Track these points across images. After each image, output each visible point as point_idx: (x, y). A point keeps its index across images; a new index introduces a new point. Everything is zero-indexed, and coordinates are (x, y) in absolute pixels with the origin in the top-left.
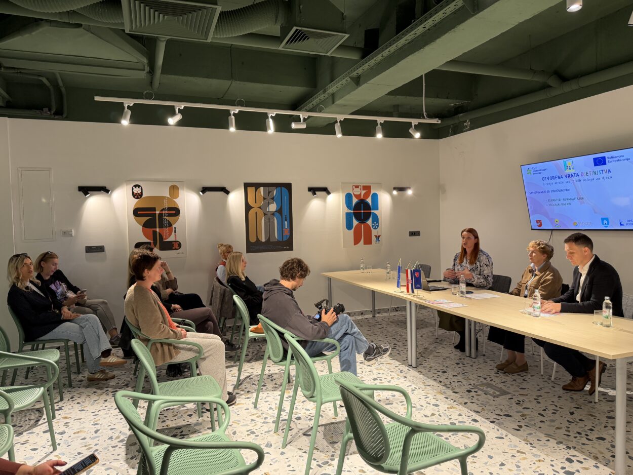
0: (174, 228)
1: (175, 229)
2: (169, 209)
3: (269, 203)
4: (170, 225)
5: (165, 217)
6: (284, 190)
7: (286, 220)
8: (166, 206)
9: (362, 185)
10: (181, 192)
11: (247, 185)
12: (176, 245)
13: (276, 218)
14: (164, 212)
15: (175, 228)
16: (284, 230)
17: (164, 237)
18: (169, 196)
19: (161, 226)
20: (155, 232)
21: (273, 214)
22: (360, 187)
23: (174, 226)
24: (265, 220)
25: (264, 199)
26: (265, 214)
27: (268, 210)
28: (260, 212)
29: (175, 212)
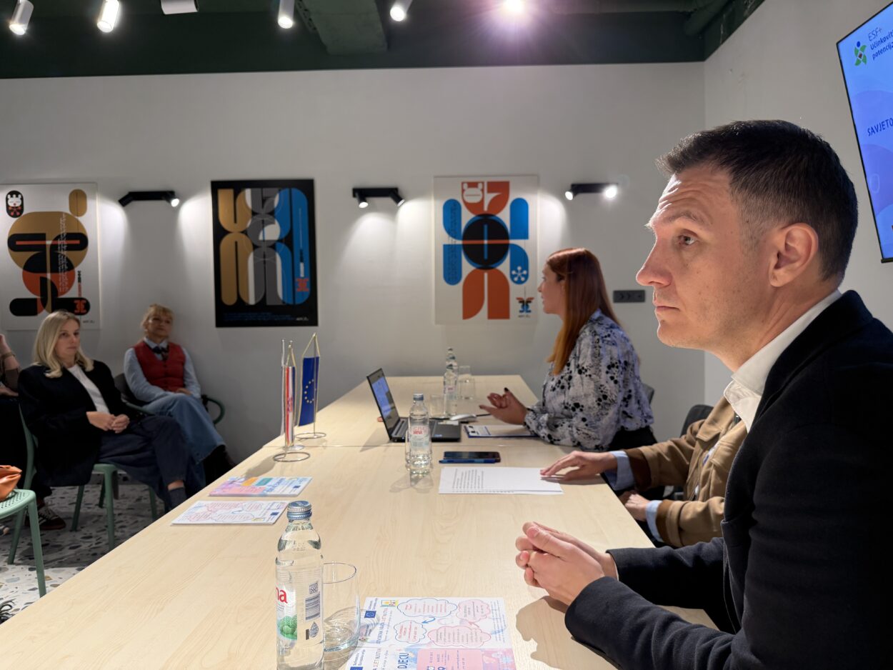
0: (77, 274)
1: (79, 275)
2: (70, 236)
3: (264, 224)
4: (70, 267)
5: (62, 252)
6: (298, 194)
7: (302, 260)
8: (64, 230)
9: (486, 180)
10: (90, 203)
11: (217, 187)
12: (80, 306)
13: (280, 255)
14: (59, 242)
15: (79, 272)
16: (297, 280)
17: (60, 290)
18: (68, 211)
19: (55, 270)
20: (44, 280)
21: (273, 246)
22: (480, 186)
23: (76, 270)
24: (255, 259)
25: (254, 213)
26: (255, 247)
27: (261, 238)
28: (245, 242)
29: (80, 241)
